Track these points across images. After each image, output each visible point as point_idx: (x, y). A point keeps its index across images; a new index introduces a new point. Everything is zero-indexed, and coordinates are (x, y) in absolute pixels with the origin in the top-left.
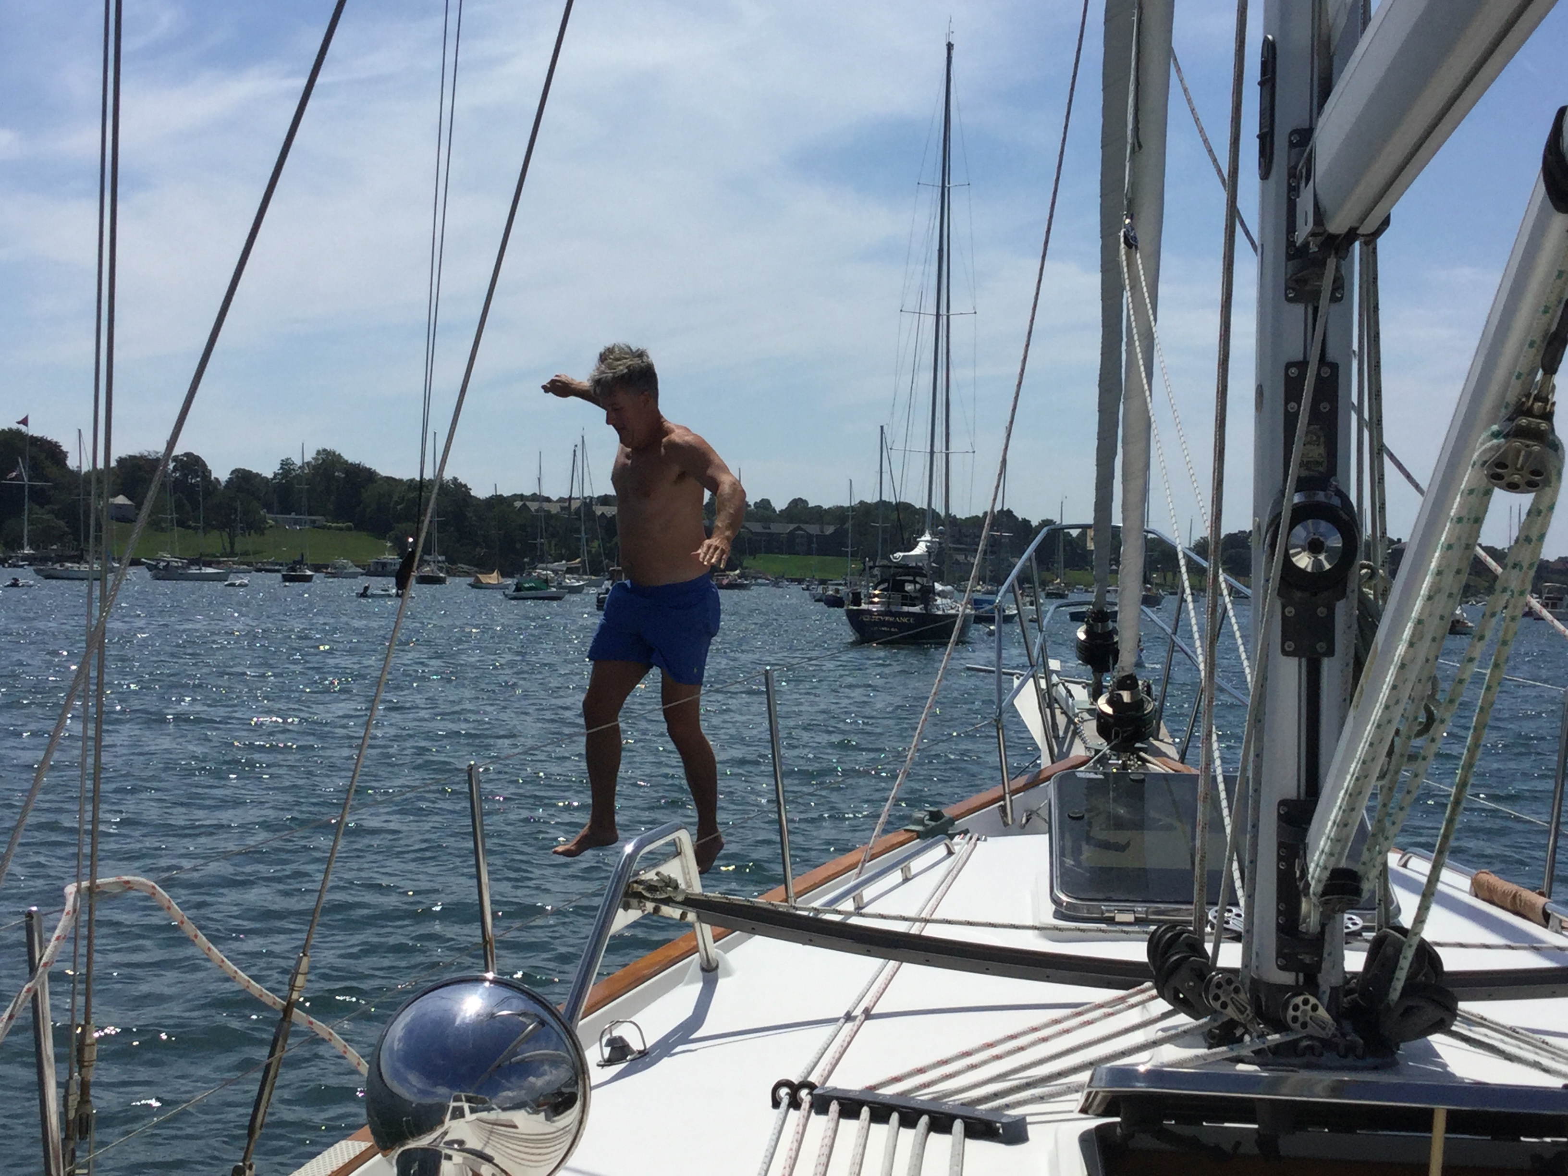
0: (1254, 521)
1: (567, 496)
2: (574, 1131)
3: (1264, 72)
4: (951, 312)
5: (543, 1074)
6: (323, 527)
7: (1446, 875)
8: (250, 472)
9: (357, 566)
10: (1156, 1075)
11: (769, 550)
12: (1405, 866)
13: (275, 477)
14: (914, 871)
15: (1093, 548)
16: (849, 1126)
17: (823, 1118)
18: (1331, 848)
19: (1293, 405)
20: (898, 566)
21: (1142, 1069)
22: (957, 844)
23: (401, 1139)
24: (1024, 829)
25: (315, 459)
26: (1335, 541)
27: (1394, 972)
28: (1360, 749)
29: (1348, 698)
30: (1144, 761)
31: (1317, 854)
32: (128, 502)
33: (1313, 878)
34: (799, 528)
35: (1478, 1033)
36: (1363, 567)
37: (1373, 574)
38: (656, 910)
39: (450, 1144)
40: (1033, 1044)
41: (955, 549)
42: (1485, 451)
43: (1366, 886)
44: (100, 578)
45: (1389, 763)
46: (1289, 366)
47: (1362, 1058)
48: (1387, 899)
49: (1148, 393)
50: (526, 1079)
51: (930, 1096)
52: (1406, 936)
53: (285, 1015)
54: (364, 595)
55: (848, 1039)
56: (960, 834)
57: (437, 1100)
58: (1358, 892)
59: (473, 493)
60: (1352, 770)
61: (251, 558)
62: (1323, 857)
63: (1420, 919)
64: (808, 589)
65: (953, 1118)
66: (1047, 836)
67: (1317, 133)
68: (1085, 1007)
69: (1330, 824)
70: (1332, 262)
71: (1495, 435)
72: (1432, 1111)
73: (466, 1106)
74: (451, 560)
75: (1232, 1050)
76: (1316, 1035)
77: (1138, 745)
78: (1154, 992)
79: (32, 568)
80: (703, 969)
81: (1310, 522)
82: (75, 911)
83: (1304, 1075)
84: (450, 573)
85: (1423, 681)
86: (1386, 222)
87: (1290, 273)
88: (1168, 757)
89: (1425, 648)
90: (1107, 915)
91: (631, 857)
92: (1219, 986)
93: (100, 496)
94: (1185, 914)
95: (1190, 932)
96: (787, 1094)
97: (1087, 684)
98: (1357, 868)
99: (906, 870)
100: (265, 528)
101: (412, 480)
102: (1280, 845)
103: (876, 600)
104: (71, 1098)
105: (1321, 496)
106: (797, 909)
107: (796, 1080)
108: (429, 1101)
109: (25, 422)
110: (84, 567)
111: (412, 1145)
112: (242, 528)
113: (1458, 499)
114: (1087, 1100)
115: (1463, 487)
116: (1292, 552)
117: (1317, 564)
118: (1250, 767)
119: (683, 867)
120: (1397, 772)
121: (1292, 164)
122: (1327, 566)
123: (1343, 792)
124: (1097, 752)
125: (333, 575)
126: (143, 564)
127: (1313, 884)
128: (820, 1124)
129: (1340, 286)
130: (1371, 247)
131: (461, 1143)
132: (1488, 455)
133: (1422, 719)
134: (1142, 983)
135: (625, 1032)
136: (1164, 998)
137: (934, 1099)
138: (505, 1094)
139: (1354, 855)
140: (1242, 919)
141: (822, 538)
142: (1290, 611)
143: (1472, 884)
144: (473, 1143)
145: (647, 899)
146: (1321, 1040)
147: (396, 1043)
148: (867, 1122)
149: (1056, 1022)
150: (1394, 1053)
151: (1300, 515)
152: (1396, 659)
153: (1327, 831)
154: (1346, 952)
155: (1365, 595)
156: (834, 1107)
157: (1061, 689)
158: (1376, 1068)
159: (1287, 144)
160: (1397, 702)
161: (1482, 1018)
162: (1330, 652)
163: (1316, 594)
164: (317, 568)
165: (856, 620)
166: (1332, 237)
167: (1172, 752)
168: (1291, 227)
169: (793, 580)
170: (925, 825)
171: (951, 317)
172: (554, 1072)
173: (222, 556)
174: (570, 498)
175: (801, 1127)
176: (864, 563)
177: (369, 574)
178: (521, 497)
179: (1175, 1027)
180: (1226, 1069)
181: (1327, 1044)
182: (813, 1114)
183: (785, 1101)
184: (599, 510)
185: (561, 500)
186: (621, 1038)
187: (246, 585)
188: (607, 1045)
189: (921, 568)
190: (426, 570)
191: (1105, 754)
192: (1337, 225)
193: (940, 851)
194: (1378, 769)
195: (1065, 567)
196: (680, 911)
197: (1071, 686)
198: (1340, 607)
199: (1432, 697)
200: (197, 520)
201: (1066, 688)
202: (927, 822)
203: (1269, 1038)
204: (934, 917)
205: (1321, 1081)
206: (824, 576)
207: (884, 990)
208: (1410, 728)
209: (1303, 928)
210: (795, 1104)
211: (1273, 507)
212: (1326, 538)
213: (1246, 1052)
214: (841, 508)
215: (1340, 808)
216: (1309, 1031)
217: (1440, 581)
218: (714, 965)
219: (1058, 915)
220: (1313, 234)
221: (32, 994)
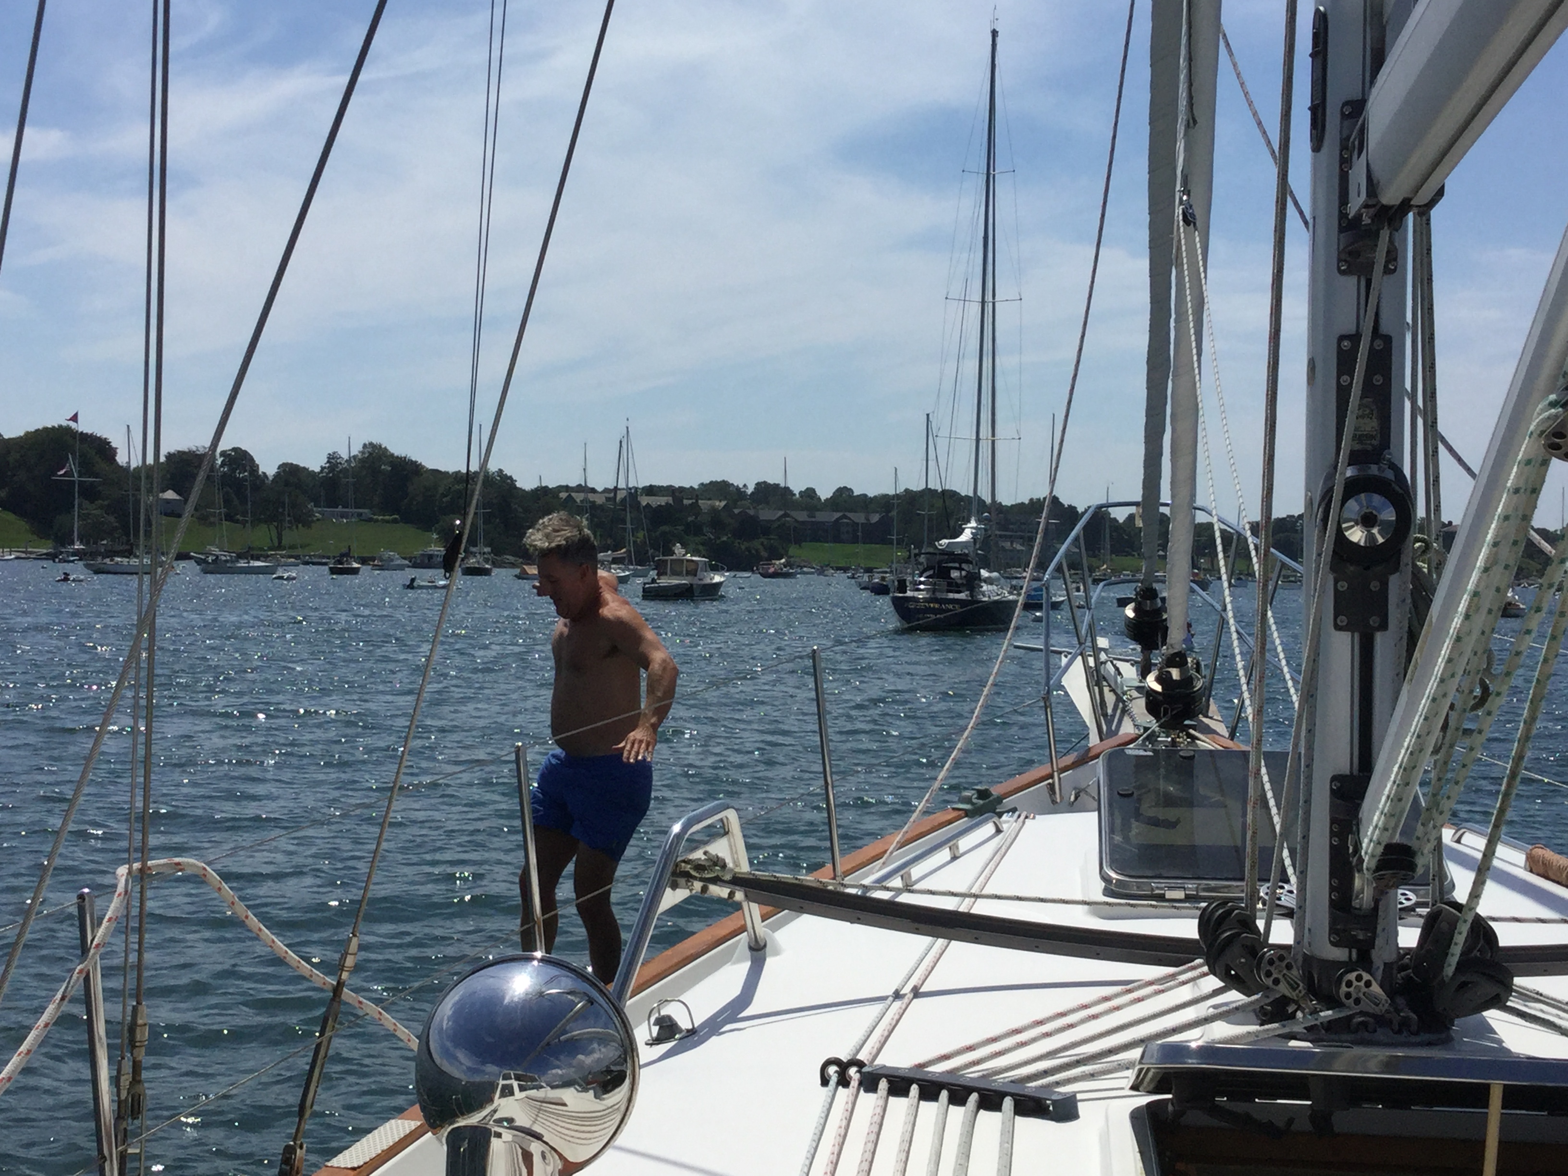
0: (1306, 495)
1: (611, 486)
2: (623, 1108)
3: (1315, 44)
4: (997, 298)
5: (592, 1052)
6: (370, 520)
7: (1502, 851)
8: (297, 466)
9: (405, 558)
10: (1209, 1051)
11: (816, 539)
12: (1458, 841)
13: (322, 471)
14: (962, 849)
15: (1141, 525)
16: (899, 1105)
17: (871, 1096)
18: (1385, 824)
19: (1345, 379)
20: (943, 552)
21: (1193, 1045)
22: (1007, 822)
23: (452, 1117)
24: (1073, 807)
25: (363, 453)
26: (1389, 515)
27: (1449, 947)
28: (1414, 723)
29: (1402, 674)
30: (1194, 738)
31: (1371, 828)
32: (178, 497)
33: (1366, 853)
34: (845, 517)
35: (1533, 1009)
36: (1418, 540)
37: (1427, 546)
38: (704, 889)
39: (499, 1121)
40: (1083, 1021)
41: (1001, 536)
42: (1543, 421)
43: (1420, 861)
44: (149, 571)
45: (1444, 737)
46: (1342, 338)
47: (1416, 1034)
48: (1441, 875)
49: (1197, 371)
50: (575, 1057)
51: (980, 1074)
52: (1460, 912)
53: (335, 995)
54: (411, 586)
55: (897, 1017)
56: (1008, 812)
57: (486, 1078)
58: (1412, 867)
59: (518, 485)
60: (1406, 744)
61: (299, 552)
62: (1377, 832)
63: (1475, 894)
64: (853, 578)
65: (1002, 1095)
66: (1096, 813)
67: (1369, 104)
68: (1136, 984)
69: (1384, 799)
70: (1385, 234)
71: (1553, 405)
72: (1488, 1087)
73: (515, 1084)
74: (496, 552)
75: (1284, 1026)
76: (1371, 1011)
77: (1187, 722)
78: (1205, 969)
79: (81, 563)
80: (751, 948)
81: (1363, 495)
82: (126, 892)
83: (1358, 1051)
84: (495, 564)
85: (1479, 653)
86: (1440, 193)
87: (1341, 247)
88: (1218, 734)
89: (1480, 620)
90: (1157, 892)
91: (679, 836)
92: (1271, 962)
93: (150, 491)
94: (1236, 890)
95: (1242, 908)
96: (836, 1072)
97: (1136, 662)
98: (1413, 844)
99: (954, 849)
100: (313, 521)
101: (458, 473)
102: (1333, 821)
103: (922, 587)
104: (123, 1078)
105: (1374, 470)
106: (845, 886)
107: (844, 1057)
108: (477, 1079)
109: (75, 418)
110: (134, 561)
111: (462, 1122)
112: (290, 522)
113: (1515, 469)
114: (1138, 1077)
115: (1519, 457)
116: (1344, 526)
117: (1371, 537)
118: (1303, 743)
119: (730, 846)
120: (1452, 746)
121: (1344, 136)
122: (1381, 540)
123: (1397, 766)
124: (1146, 729)
125: (381, 568)
126: (191, 558)
127: (1366, 859)
128: (868, 1102)
129: (1393, 257)
130: (1424, 218)
131: (510, 1120)
132: (1547, 424)
133: (1478, 691)
134: (1193, 961)
135: (673, 1010)
136: (1215, 975)
137: (984, 1076)
138: (554, 1071)
139: (1408, 831)
140: (1294, 896)
141: (867, 526)
142: (1343, 586)
143: (1527, 859)
144: (522, 1121)
145: (695, 878)
146: (1373, 1016)
147: (445, 1023)
148: (916, 1100)
149: (1106, 999)
150: (1449, 1029)
151: (1352, 489)
152: (1451, 631)
153: (1381, 806)
154: (1400, 928)
155: (1420, 569)
156: (883, 1085)
157: (1109, 665)
158: (1429, 1044)
159: (1339, 116)
160: (1453, 676)
161: (1537, 993)
162: (1384, 626)
163: (1367, 568)
164: (364, 561)
165: (902, 607)
166: (1386, 208)
167: (1222, 729)
168: (1344, 198)
169: (838, 569)
170: (973, 804)
171: (997, 305)
172: (603, 1050)
173: (270, 549)
174: (616, 488)
175: (850, 1105)
176: (910, 551)
177: (415, 566)
178: (567, 488)
179: (1226, 1004)
180: (1277, 1045)
181: (1381, 1020)
182: (862, 1091)
183: (834, 1079)
184: (644, 501)
185: (606, 490)
186: (669, 1018)
187: (294, 578)
188: (655, 1024)
189: (966, 555)
190: (472, 562)
191: (1154, 731)
192: (1390, 197)
193: (988, 829)
194: (1434, 741)
195: (1112, 552)
196: (728, 890)
197: (1119, 664)
198: (1394, 581)
199: (1488, 670)
200: (244, 514)
201: (1114, 666)
202: (975, 801)
203: (1322, 1014)
204: (984, 892)
205: (1376, 1056)
206: (871, 564)
207: (933, 968)
208: (1465, 703)
209: (1356, 903)
210: (844, 1082)
211: (1324, 483)
212: (1379, 512)
213: (1298, 1029)
214: (886, 496)
215: (1394, 782)
216: (1362, 1007)
217: (1496, 554)
218: (762, 944)
219: (1107, 892)
220: (1366, 206)
221: (84, 975)
